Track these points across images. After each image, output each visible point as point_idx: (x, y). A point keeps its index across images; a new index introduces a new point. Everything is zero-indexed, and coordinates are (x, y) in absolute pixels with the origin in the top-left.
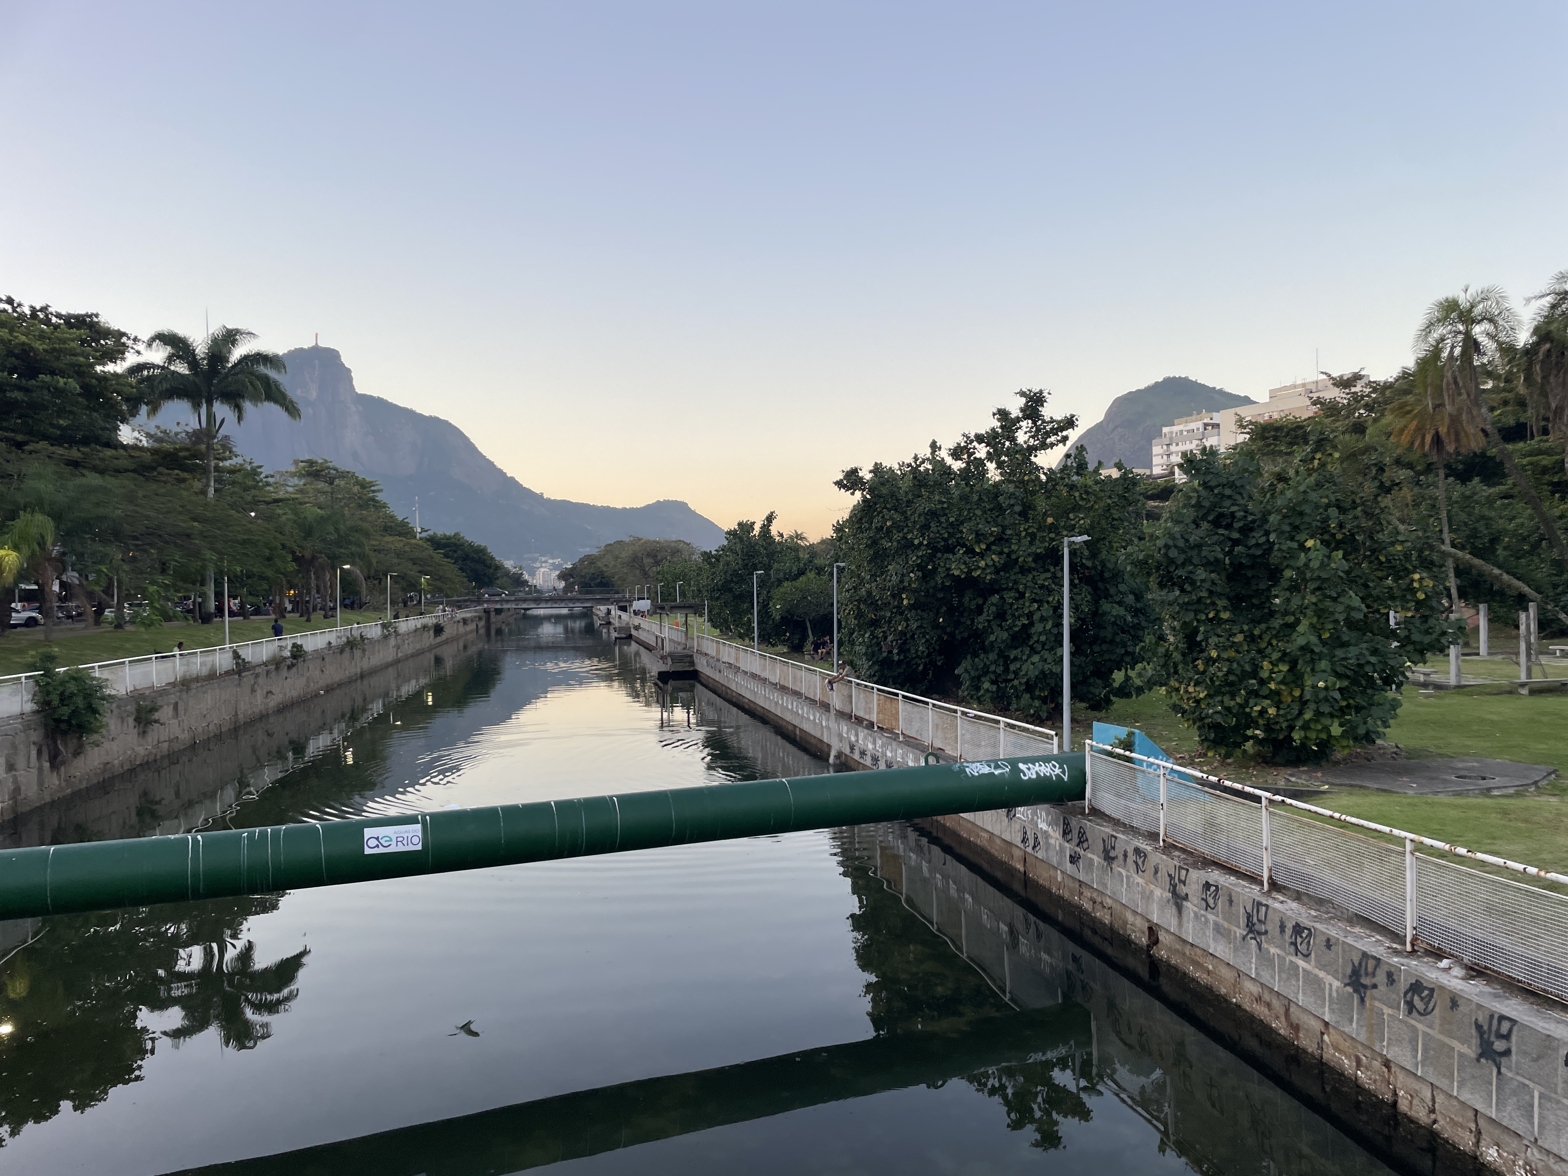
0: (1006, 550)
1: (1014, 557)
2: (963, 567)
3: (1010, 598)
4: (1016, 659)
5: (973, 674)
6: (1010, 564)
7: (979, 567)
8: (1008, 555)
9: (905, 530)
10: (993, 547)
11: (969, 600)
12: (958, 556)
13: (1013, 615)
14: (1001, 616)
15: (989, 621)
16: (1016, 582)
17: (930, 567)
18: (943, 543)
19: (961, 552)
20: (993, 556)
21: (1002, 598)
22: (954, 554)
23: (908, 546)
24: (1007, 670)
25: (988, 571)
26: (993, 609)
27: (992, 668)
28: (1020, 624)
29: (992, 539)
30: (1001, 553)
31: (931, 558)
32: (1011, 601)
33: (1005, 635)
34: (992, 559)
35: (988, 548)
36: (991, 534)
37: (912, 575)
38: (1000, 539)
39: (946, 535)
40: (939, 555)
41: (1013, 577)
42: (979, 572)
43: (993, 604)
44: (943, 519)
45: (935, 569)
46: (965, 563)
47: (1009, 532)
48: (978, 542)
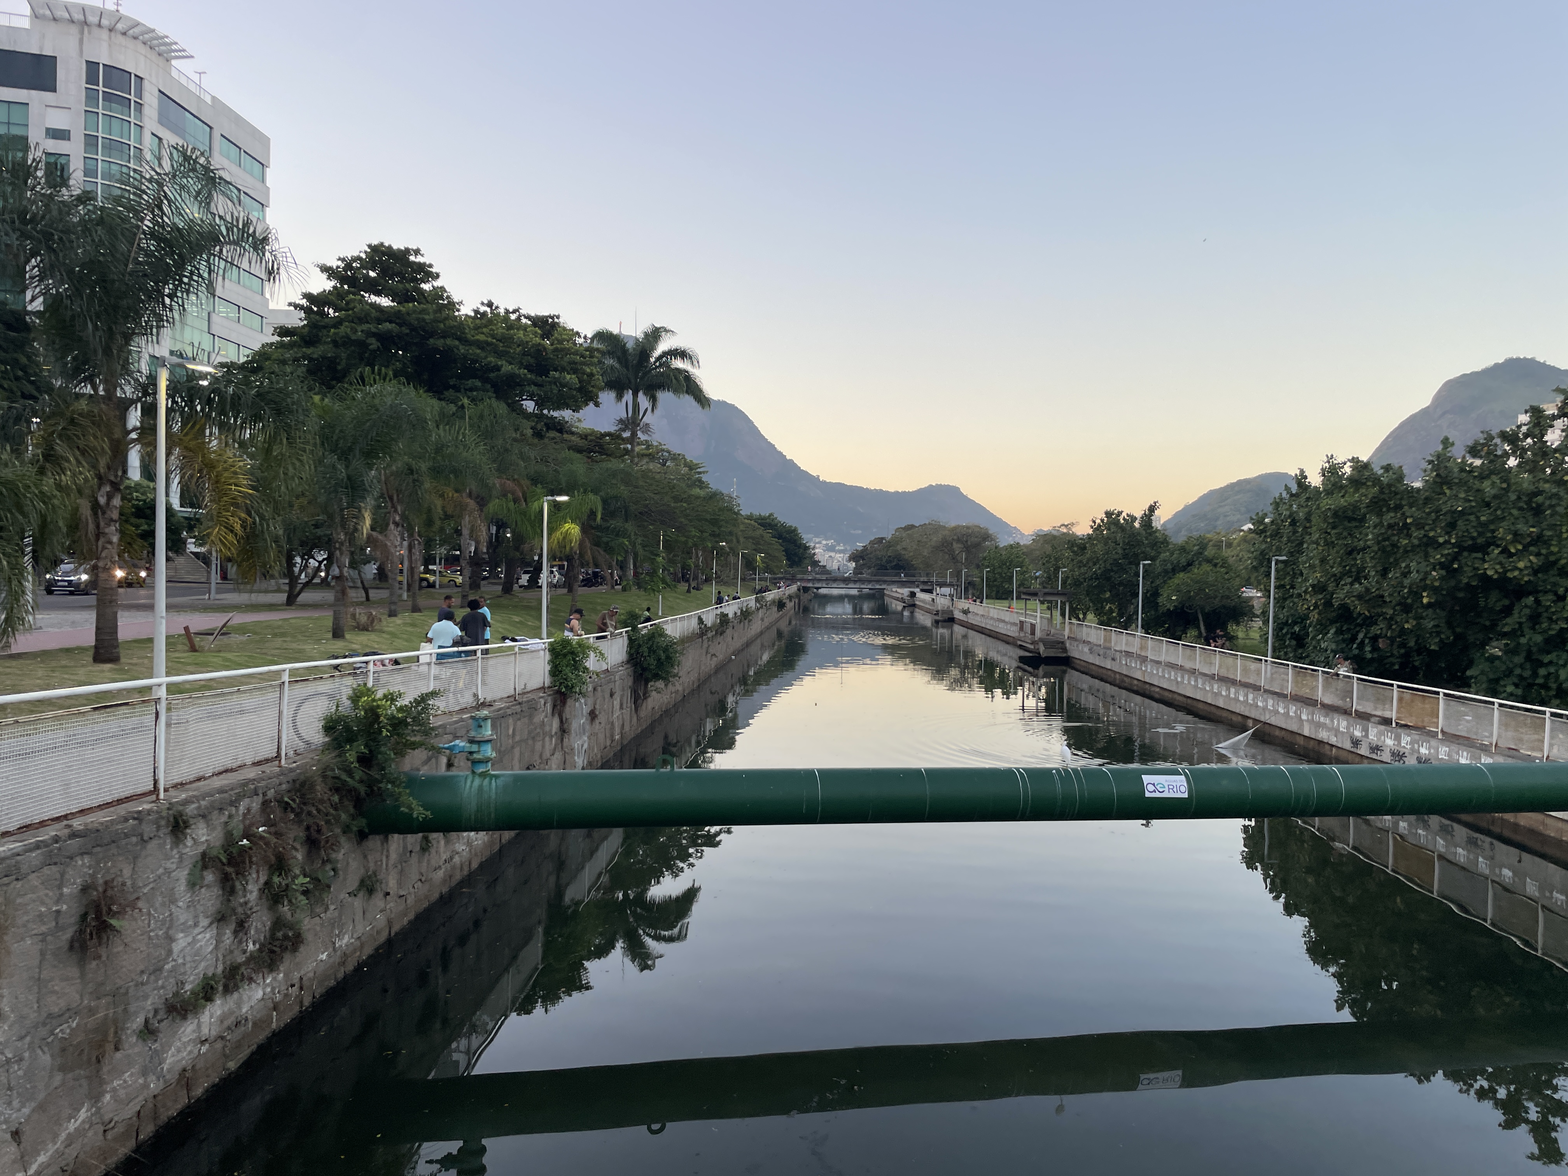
0: (1544, 551)
1: (1552, 558)
2: (1498, 567)
3: (1548, 600)
4: (1551, 663)
5: (1491, 676)
6: (1548, 566)
7: (1517, 568)
8: (1547, 556)
9: (1427, 528)
10: (1532, 548)
11: (1495, 600)
12: (1493, 556)
13: (1550, 619)
14: (1534, 619)
15: (1520, 624)
16: (1555, 584)
17: (1456, 566)
18: (1470, 542)
19: (1496, 552)
20: (1531, 558)
21: (1537, 602)
22: (1488, 554)
23: (1430, 543)
24: (1535, 674)
25: (1526, 572)
26: (1527, 611)
27: (1518, 671)
28: (1557, 627)
29: (1529, 539)
30: (1538, 555)
31: (1455, 558)
32: (1548, 603)
33: (1539, 638)
34: (1530, 561)
35: (1525, 548)
36: (1529, 535)
37: (1434, 573)
38: (1538, 540)
39: (1475, 534)
40: (1465, 554)
41: (1552, 580)
42: (1516, 573)
43: (1526, 606)
44: (1472, 518)
45: (1460, 567)
46: (1500, 563)
47: (1549, 533)
48: (1515, 541)
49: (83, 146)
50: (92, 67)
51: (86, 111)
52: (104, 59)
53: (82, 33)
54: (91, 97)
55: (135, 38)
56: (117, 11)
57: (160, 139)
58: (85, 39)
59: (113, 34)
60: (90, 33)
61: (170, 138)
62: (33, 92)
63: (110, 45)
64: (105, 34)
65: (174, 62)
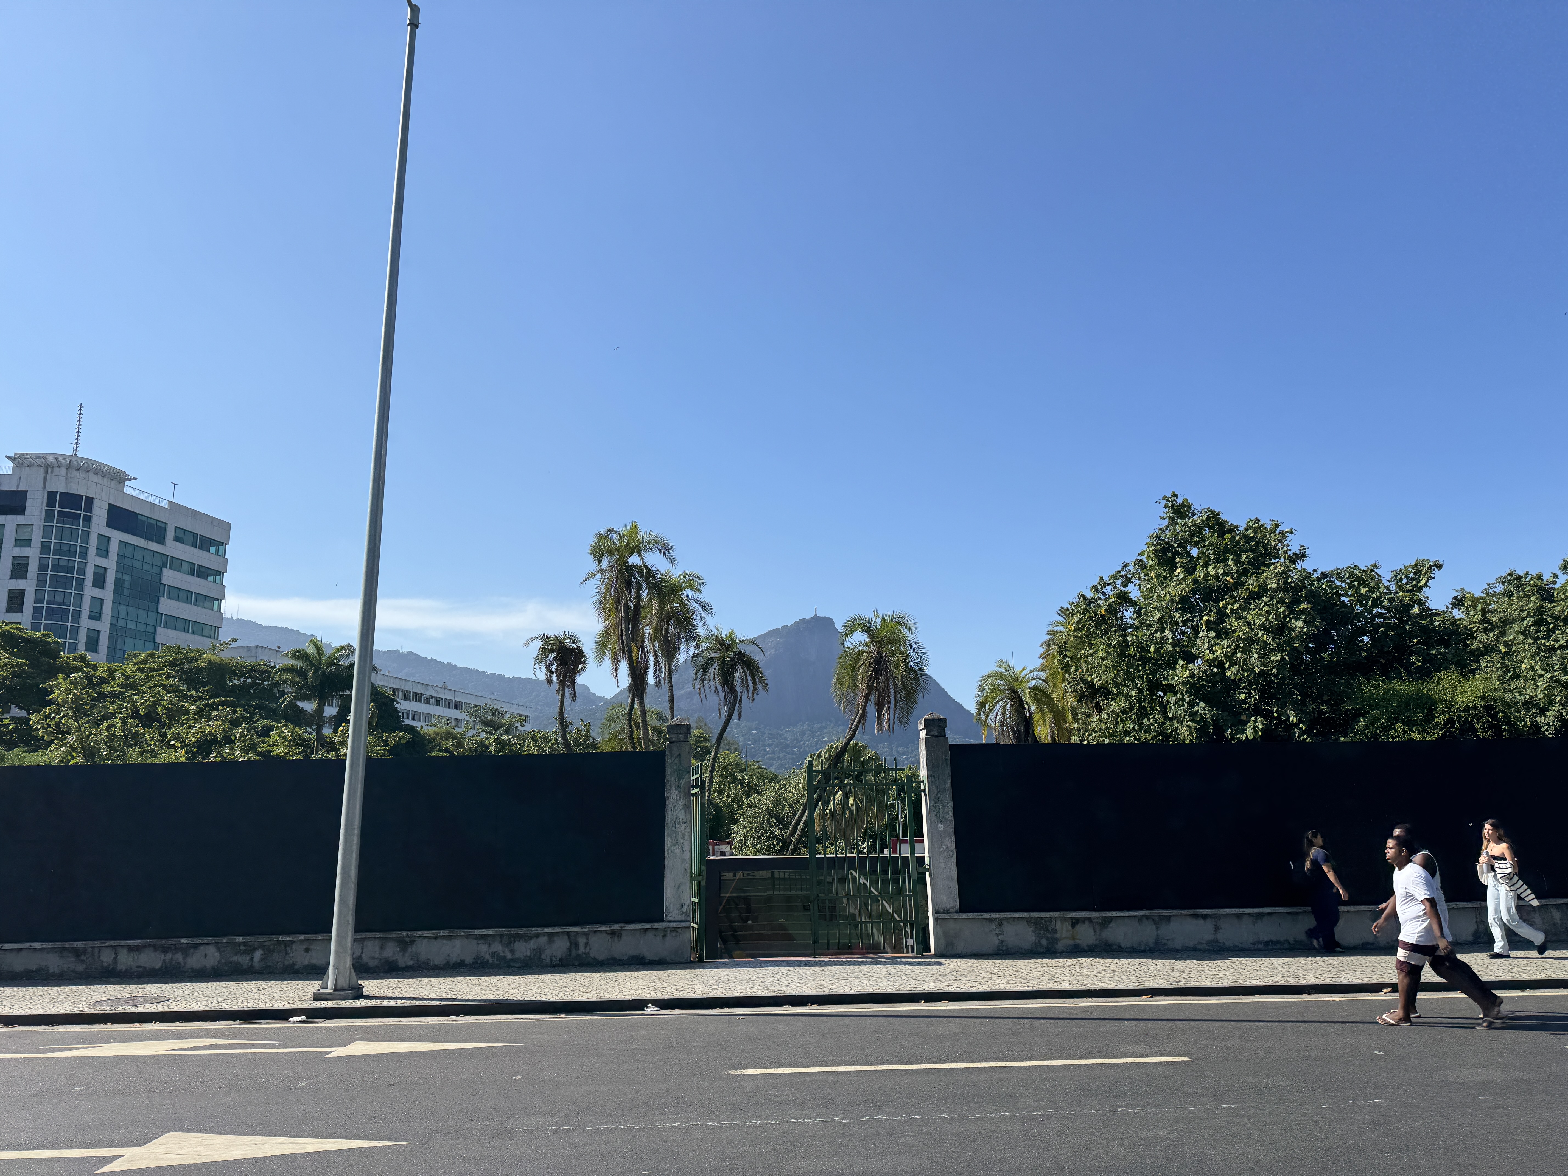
49: (39, 550)
50: (52, 495)
51: (44, 525)
52: (61, 488)
53: (46, 473)
54: (49, 515)
55: (88, 472)
56: (76, 455)
57: (109, 538)
58: (49, 477)
59: (70, 470)
60: (52, 472)
61: (117, 536)
62: (9, 517)
63: (66, 479)
64: (63, 471)
65: (126, 483)
